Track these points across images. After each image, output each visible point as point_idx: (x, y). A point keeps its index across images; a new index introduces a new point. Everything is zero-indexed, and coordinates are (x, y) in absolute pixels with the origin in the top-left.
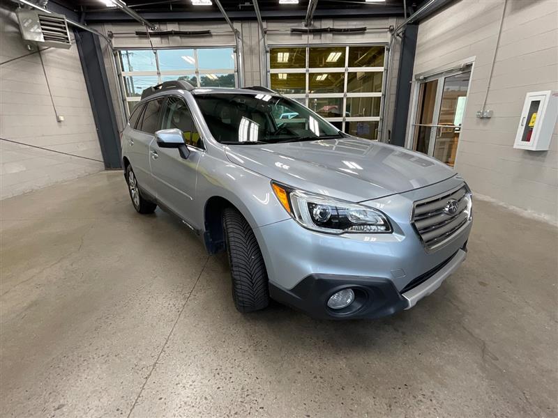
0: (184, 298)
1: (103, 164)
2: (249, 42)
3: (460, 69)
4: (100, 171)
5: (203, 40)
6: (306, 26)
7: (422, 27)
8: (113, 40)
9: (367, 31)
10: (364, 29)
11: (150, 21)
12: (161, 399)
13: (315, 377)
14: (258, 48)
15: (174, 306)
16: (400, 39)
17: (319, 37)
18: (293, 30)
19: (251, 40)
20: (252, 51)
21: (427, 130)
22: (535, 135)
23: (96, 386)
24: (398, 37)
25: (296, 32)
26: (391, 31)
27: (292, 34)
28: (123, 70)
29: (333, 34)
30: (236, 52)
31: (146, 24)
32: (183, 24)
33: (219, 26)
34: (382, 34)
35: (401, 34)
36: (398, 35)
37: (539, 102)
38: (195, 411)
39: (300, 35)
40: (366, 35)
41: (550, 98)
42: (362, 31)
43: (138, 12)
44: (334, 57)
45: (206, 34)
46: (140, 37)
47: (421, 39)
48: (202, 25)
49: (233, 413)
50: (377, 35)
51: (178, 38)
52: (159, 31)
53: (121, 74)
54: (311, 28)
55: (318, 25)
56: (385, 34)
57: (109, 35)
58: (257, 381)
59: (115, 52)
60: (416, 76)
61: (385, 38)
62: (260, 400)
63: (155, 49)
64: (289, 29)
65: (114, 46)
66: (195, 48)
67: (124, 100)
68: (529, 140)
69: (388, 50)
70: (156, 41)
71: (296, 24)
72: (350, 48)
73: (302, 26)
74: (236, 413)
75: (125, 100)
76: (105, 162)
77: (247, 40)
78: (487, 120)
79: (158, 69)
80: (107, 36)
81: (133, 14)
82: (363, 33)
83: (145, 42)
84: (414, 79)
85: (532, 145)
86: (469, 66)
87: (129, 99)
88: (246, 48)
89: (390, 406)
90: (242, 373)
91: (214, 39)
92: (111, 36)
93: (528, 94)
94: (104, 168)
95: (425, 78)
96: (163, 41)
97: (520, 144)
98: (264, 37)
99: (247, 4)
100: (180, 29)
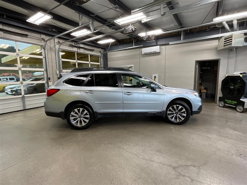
2: (49, 45)
10: (94, 50)
16: (103, 55)
20: (51, 49)
25: (71, 46)
26: (100, 52)
29: (84, 50)
30: (44, 48)
33: (32, 33)
37: (156, 76)
40: (93, 52)
42: (92, 50)
45: (26, 36)
47: (109, 57)
50: (97, 53)
61: (99, 54)
64: (69, 44)
69: (100, 58)
72: (90, 55)
73: (73, 44)
86: (131, 67)
88: (48, 48)
93: (153, 75)
98: (57, 44)
99: (54, 30)
100: (3, 28)
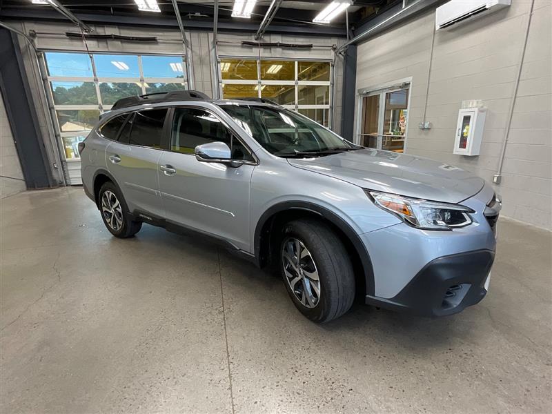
0: (220, 313)
1: (24, 183)
2: (198, 52)
3: (400, 87)
4: (21, 192)
5: (147, 46)
6: (256, 40)
7: (360, 48)
8: (36, 41)
9: (314, 48)
10: (311, 46)
11: (85, 22)
12: (256, 403)
13: (379, 357)
14: (208, 58)
15: (214, 320)
16: (343, 58)
17: (269, 50)
18: (244, 43)
19: (200, 49)
20: (202, 61)
21: (370, 139)
22: (469, 142)
23: (182, 406)
24: (340, 55)
25: (246, 44)
26: (334, 49)
27: (242, 47)
28: (49, 75)
29: (283, 49)
30: (185, 61)
31: (81, 26)
32: (123, 29)
33: (166, 34)
34: (326, 52)
35: (342, 53)
36: (340, 53)
37: (470, 117)
38: (295, 405)
39: (251, 48)
40: (312, 52)
41: (478, 114)
42: (309, 47)
43: (73, 12)
44: (275, 69)
45: (153, 41)
46: (71, 39)
47: (359, 59)
48: (148, 31)
49: (329, 399)
50: (322, 52)
51: (118, 43)
52: (96, 34)
53: (46, 79)
54: (262, 42)
55: (267, 39)
56: (329, 52)
57: (30, 34)
58: (334, 370)
59: (39, 54)
60: (359, 90)
61: (329, 55)
62: (345, 384)
63: (90, 53)
64: (240, 41)
65: (37, 47)
66: (139, 54)
67: (51, 108)
68: (465, 148)
69: (333, 66)
70: (92, 44)
71: (246, 37)
72: (299, 62)
73: (252, 39)
74: (332, 399)
75: (53, 108)
76: (26, 180)
77: (196, 49)
78: (428, 131)
79: (95, 75)
80: (28, 34)
81: (67, 14)
82: (310, 50)
83: (77, 45)
84: (357, 94)
85: (467, 152)
86: (407, 85)
87: (57, 107)
88: (196, 58)
89: (447, 366)
90: (317, 366)
91: (160, 46)
92: (33, 35)
93: (461, 110)
94: (25, 187)
95: (368, 93)
96: (100, 44)
97: (458, 151)
98: (214, 47)
99: (198, 14)
100: (120, 33)
